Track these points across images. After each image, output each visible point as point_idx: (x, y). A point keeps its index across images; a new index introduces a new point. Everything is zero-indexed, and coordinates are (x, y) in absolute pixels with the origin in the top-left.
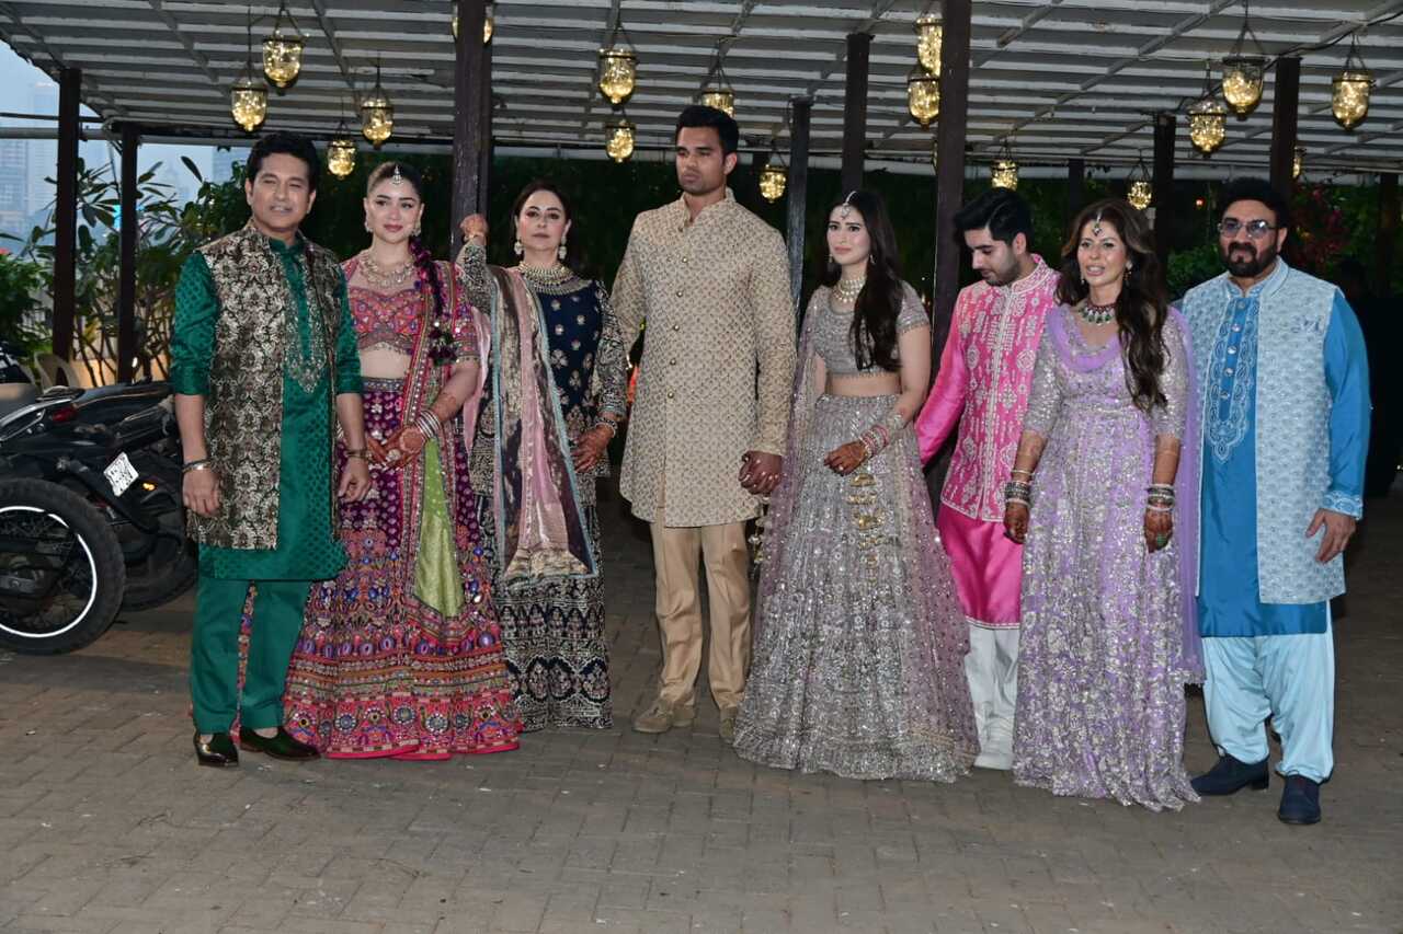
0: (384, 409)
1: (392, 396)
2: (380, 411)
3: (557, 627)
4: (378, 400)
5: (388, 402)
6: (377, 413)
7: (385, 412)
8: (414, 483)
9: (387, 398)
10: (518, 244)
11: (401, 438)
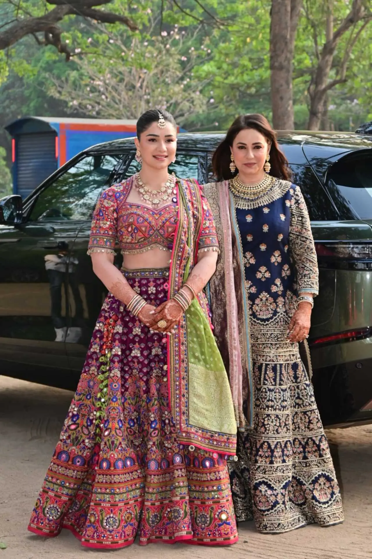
0: (156, 290)
1: (162, 281)
2: (154, 292)
3: (266, 457)
4: (152, 284)
5: (160, 285)
6: (152, 293)
7: (158, 292)
8: (180, 343)
9: (159, 282)
10: (232, 164)
11: (166, 311)
